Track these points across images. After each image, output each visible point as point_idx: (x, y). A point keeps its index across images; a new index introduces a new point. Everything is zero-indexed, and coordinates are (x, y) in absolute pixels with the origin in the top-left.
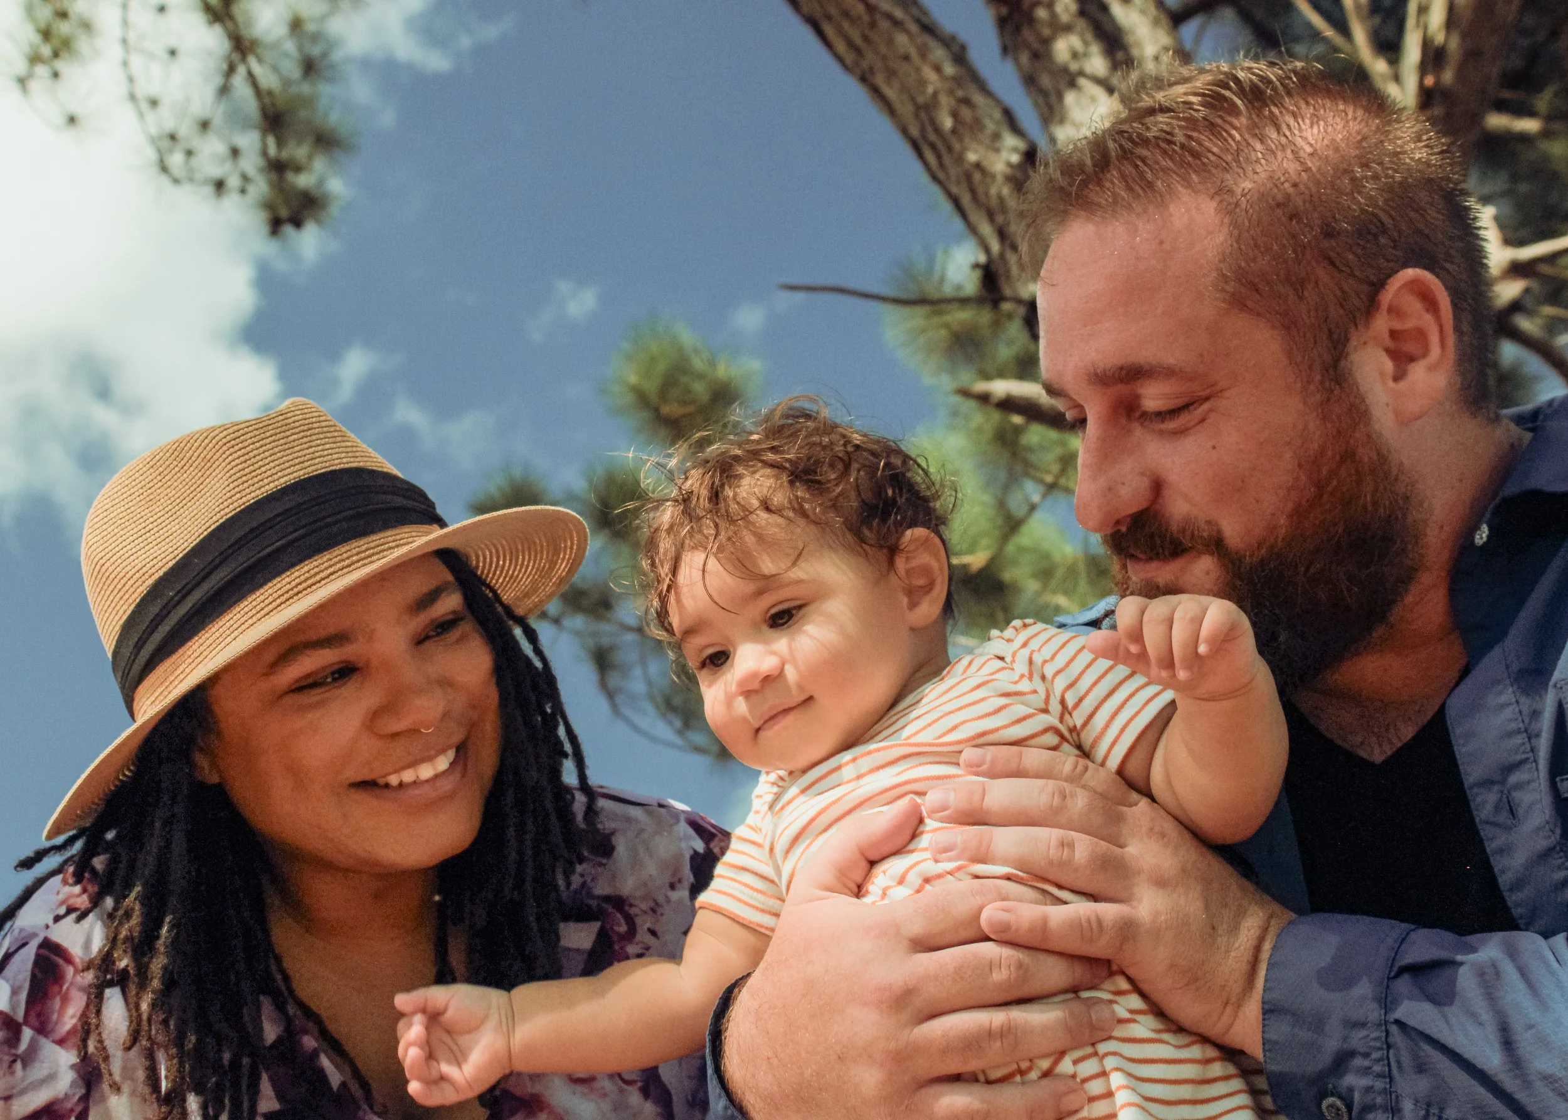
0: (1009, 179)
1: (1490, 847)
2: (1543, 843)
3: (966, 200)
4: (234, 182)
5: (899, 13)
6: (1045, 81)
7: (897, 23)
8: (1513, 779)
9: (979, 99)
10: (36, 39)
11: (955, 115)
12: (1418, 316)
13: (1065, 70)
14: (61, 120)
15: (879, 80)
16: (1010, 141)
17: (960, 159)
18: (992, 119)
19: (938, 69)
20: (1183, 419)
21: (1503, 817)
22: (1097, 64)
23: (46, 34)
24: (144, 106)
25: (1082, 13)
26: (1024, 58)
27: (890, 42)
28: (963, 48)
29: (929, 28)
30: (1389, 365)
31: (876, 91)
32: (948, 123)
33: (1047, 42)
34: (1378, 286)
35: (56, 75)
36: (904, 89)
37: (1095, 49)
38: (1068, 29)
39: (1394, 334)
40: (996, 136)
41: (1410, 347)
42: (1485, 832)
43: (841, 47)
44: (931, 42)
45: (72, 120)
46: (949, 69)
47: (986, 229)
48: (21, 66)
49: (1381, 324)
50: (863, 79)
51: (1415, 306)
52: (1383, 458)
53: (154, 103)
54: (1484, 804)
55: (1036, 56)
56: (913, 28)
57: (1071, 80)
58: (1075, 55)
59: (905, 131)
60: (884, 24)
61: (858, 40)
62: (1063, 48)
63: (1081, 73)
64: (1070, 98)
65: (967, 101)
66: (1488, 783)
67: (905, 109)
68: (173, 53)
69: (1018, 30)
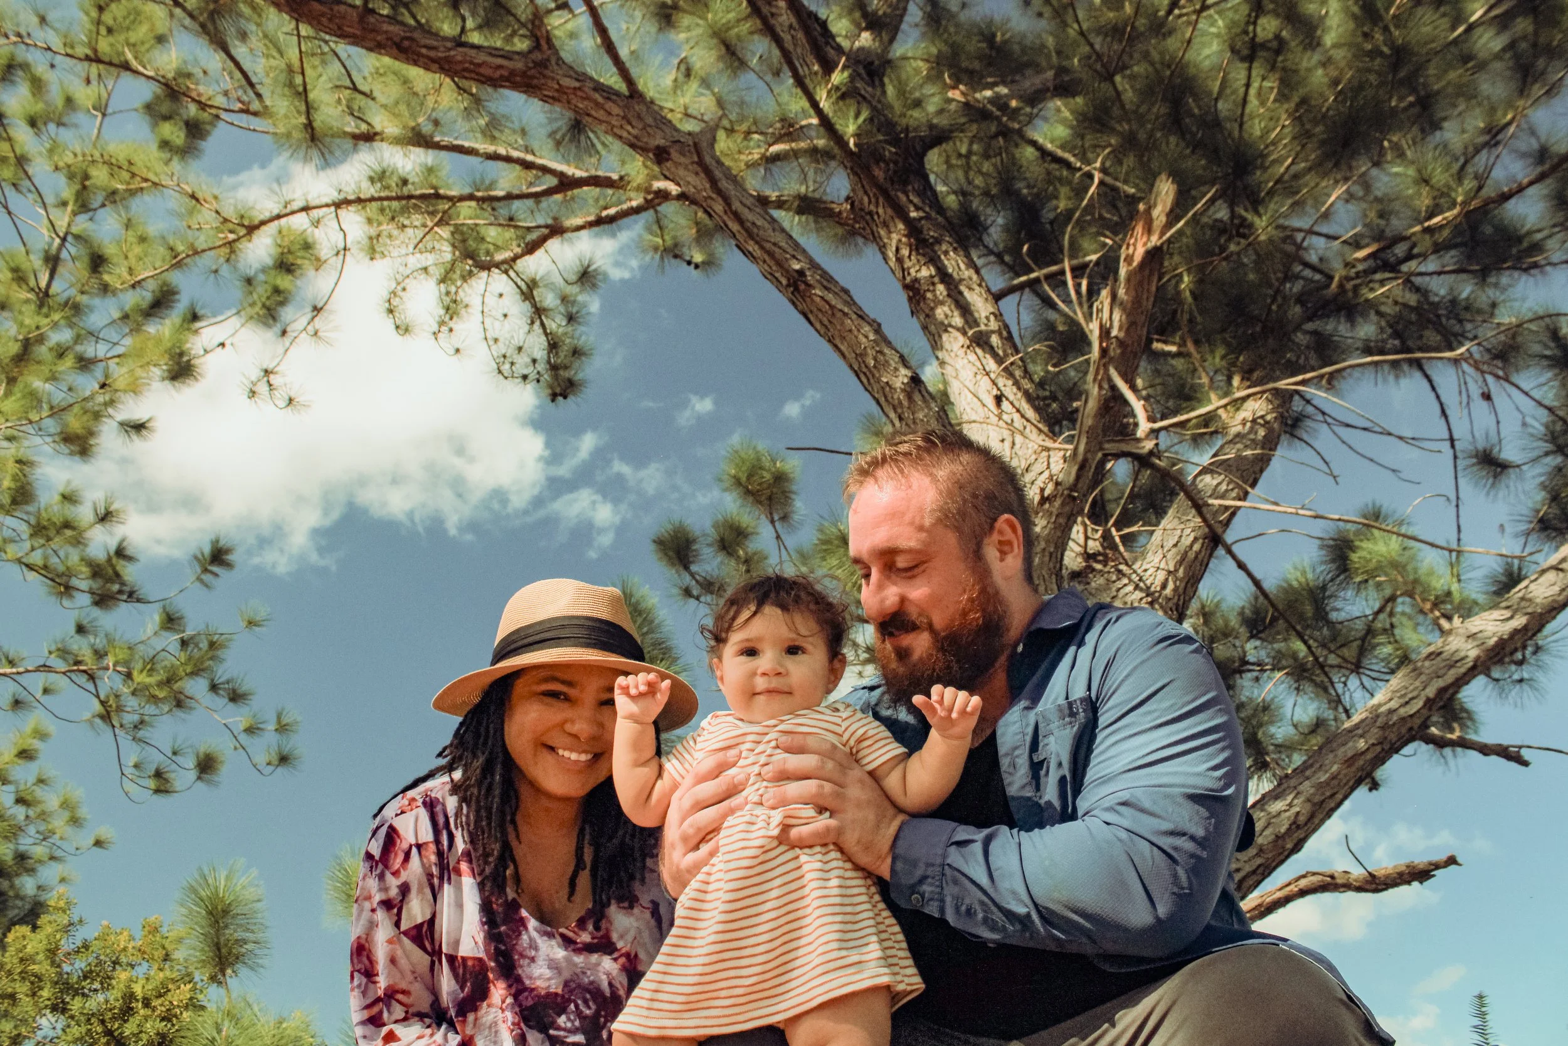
0: (903, 390)
1: (1006, 782)
2: (1025, 781)
3: (882, 400)
4: (533, 376)
5: (846, 310)
6: (932, 328)
7: (845, 314)
8: (1017, 753)
9: (887, 351)
10: (442, 312)
11: (875, 359)
12: (1009, 535)
13: (942, 323)
14: (452, 352)
15: (838, 342)
16: (903, 371)
17: (878, 381)
18: (893, 359)
19: (866, 337)
20: (916, 571)
21: (1011, 770)
22: (958, 321)
23: (448, 309)
24: (491, 343)
25: (949, 295)
26: (922, 317)
27: (842, 324)
28: (879, 325)
29: (862, 317)
30: (998, 554)
31: (836, 346)
32: (872, 363)
33: (932, 309)
34: (995, 520)
35: (451, 330)
36: (850, 346)
37: (956, 313)
38: (942, 303)
39: (1000, 542)
40: (896, 369)
41: (1006, 548)
42: (1004, 776)
43: (818, 326)
44: (864, 324)
45: (458, 351)
46: (872, 337)
47: (892, 415)
48: (435, 328)
49: (995, 537)
50: (829, 341)
51: (1008, 530)
52: (997, 593)
53: (496, 340)
54: (1005, 763)
55: (927, 316)
56: (854, 317)
57: (946, 328)
58: (946, 316)
59: (851, 367)
60: (839, 315)
61: (826, 322)
62: (940, 312)
63: (950, 325)
64: (945, 337)
65: (881, 352)
66: (1007, 755)
67: (851, 356)
68: (505, 316)
69: (918, 303)
